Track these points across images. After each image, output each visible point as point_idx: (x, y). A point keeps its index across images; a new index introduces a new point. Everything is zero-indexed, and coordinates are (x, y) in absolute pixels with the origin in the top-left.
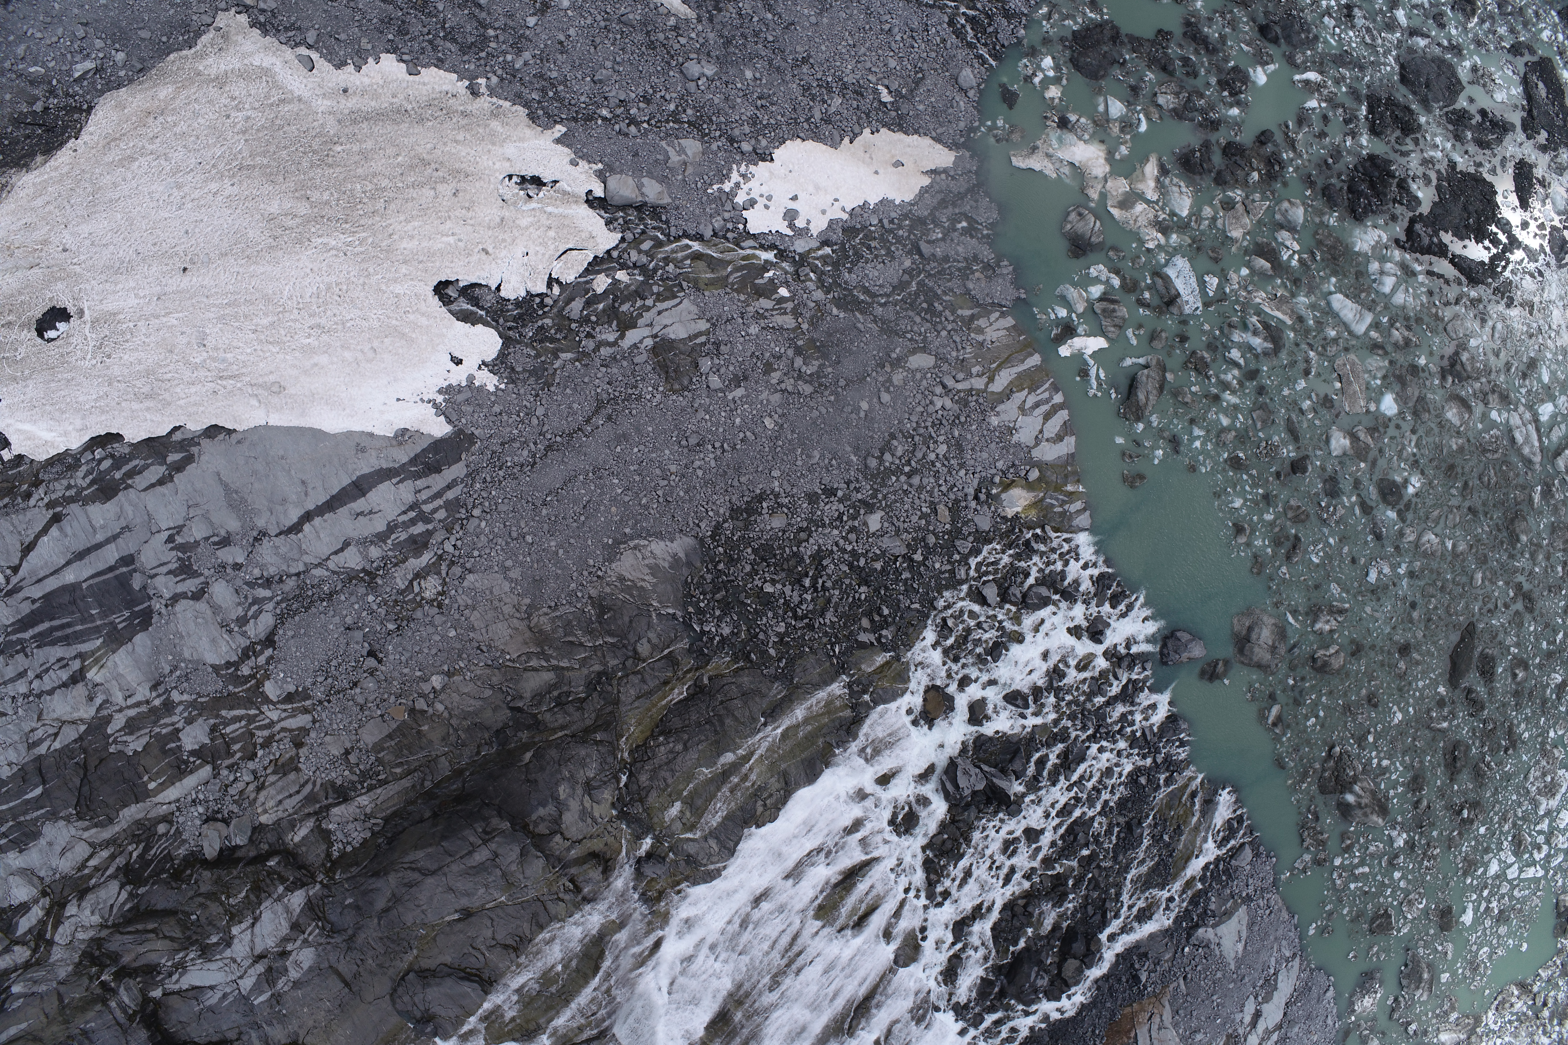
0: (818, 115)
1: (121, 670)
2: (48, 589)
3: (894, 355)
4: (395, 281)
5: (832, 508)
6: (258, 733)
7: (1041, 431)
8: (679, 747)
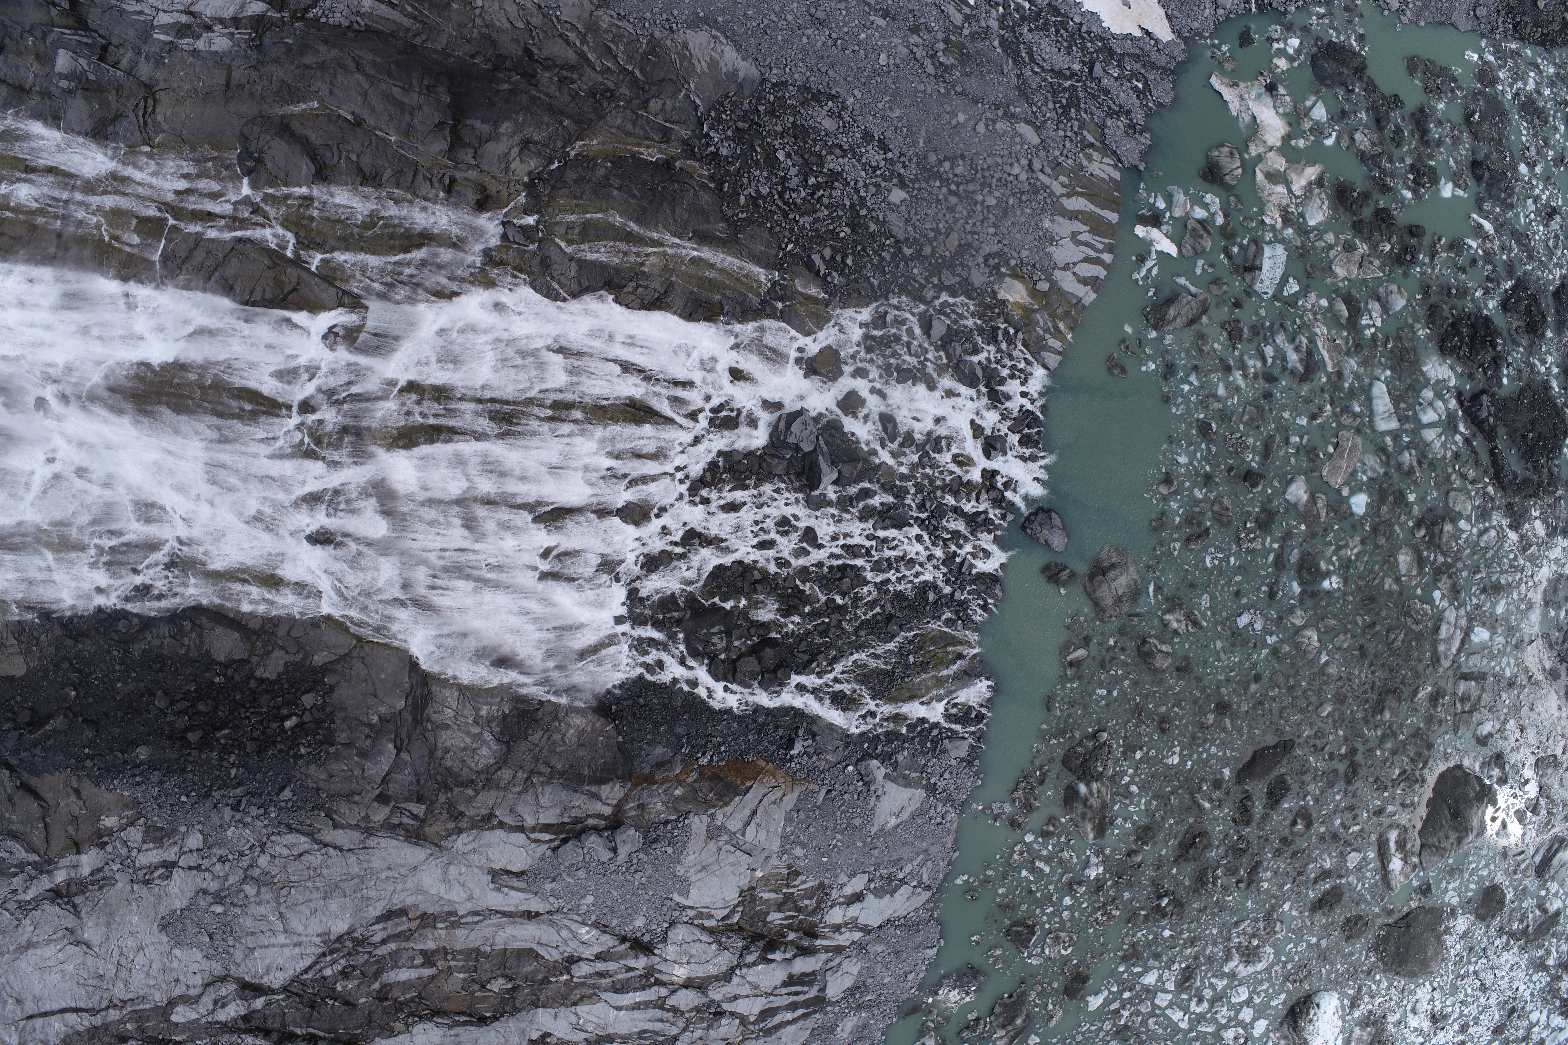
3: (1011, 108)
5: (875, 157)
7: (1075, 264)
8: (616, 182)
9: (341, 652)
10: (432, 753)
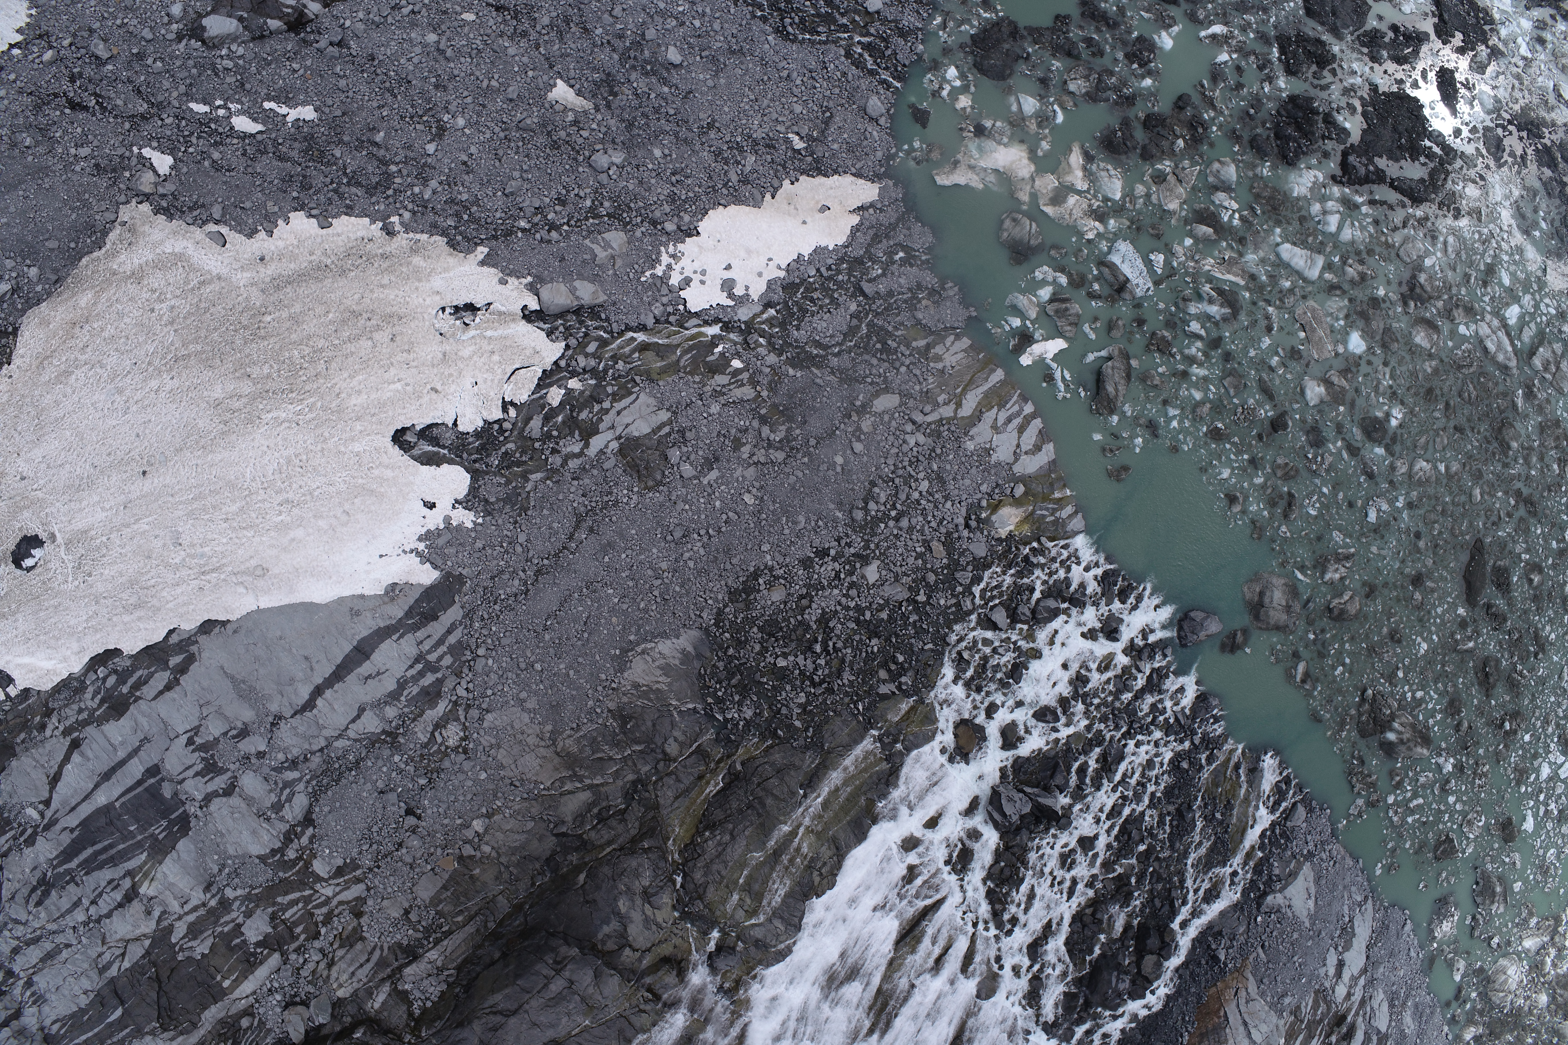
0: (734, 178)
1: (171, 879)
2: (83, 816)
3: (858, 403)
4: (352, 439)
5: (828, 569)
6: (317, 912)
7: (1018, 446)
8: (726, 837)
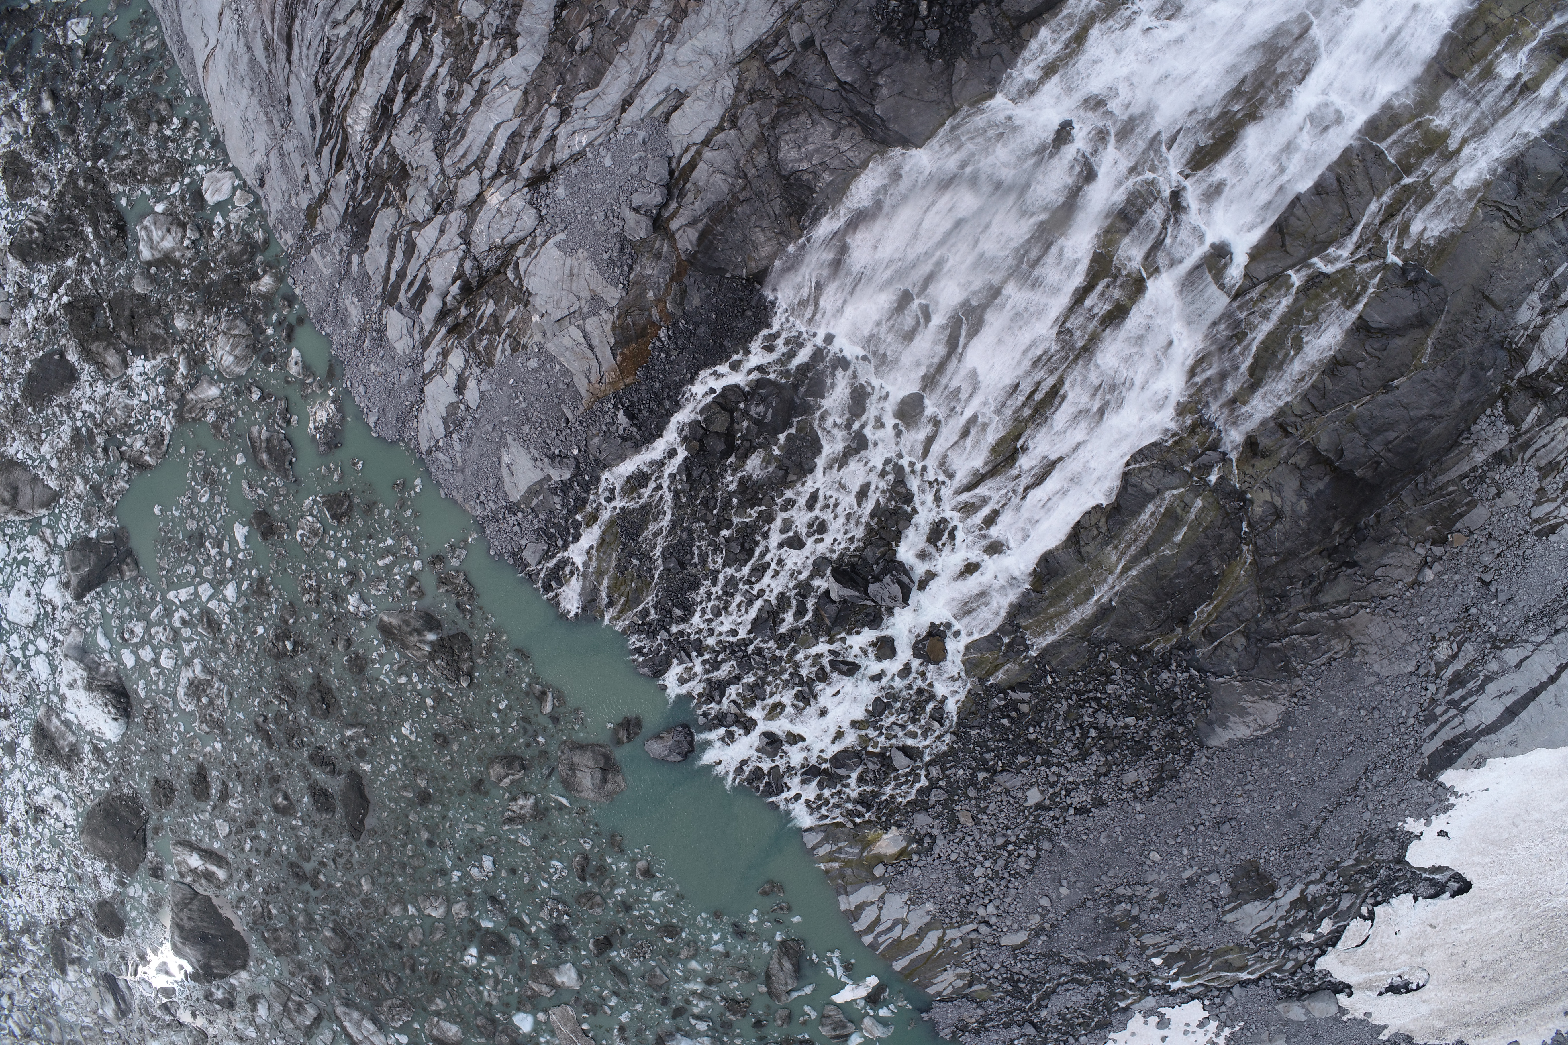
3: (1045, 938)
4: (1506, 884)
5: (1078, 799)
7: (880, 909)
8: (1198, 569)
9: (956, 89)
10: (820, 109)
